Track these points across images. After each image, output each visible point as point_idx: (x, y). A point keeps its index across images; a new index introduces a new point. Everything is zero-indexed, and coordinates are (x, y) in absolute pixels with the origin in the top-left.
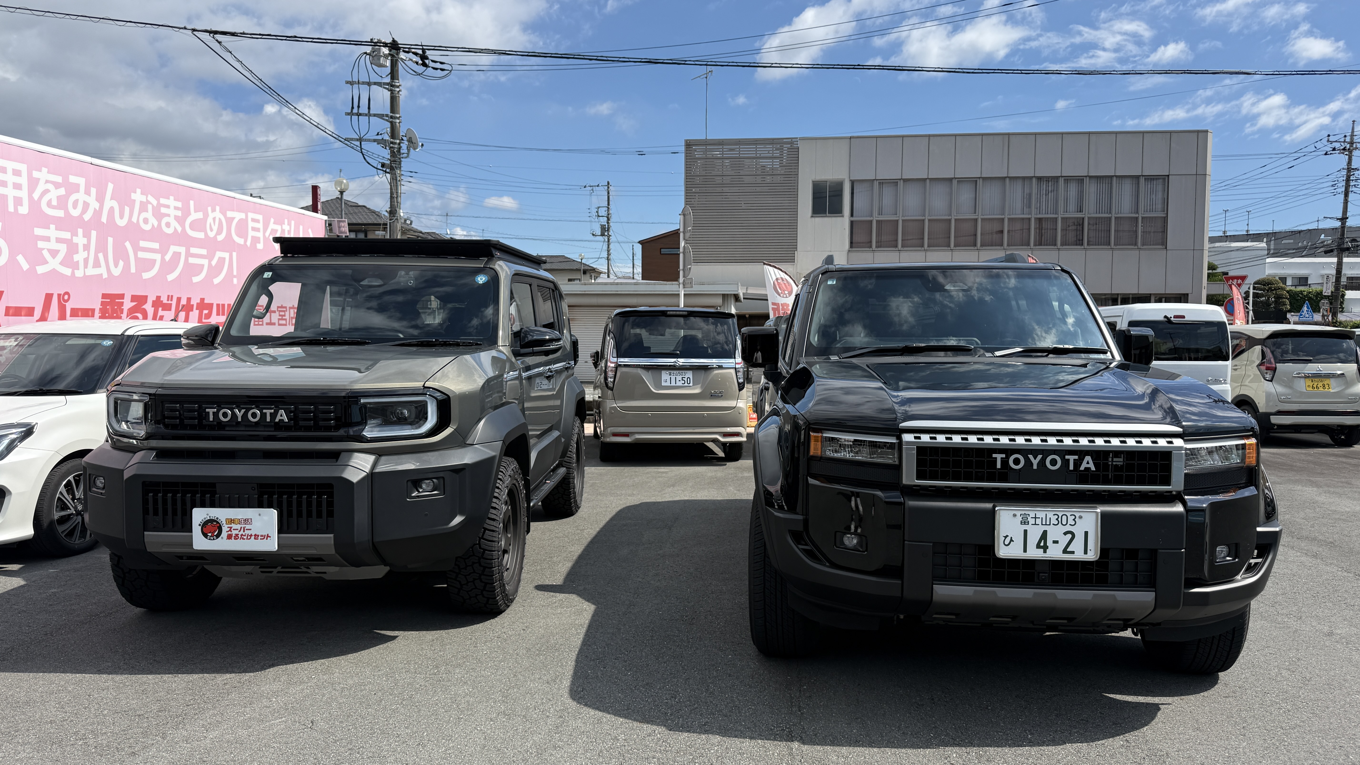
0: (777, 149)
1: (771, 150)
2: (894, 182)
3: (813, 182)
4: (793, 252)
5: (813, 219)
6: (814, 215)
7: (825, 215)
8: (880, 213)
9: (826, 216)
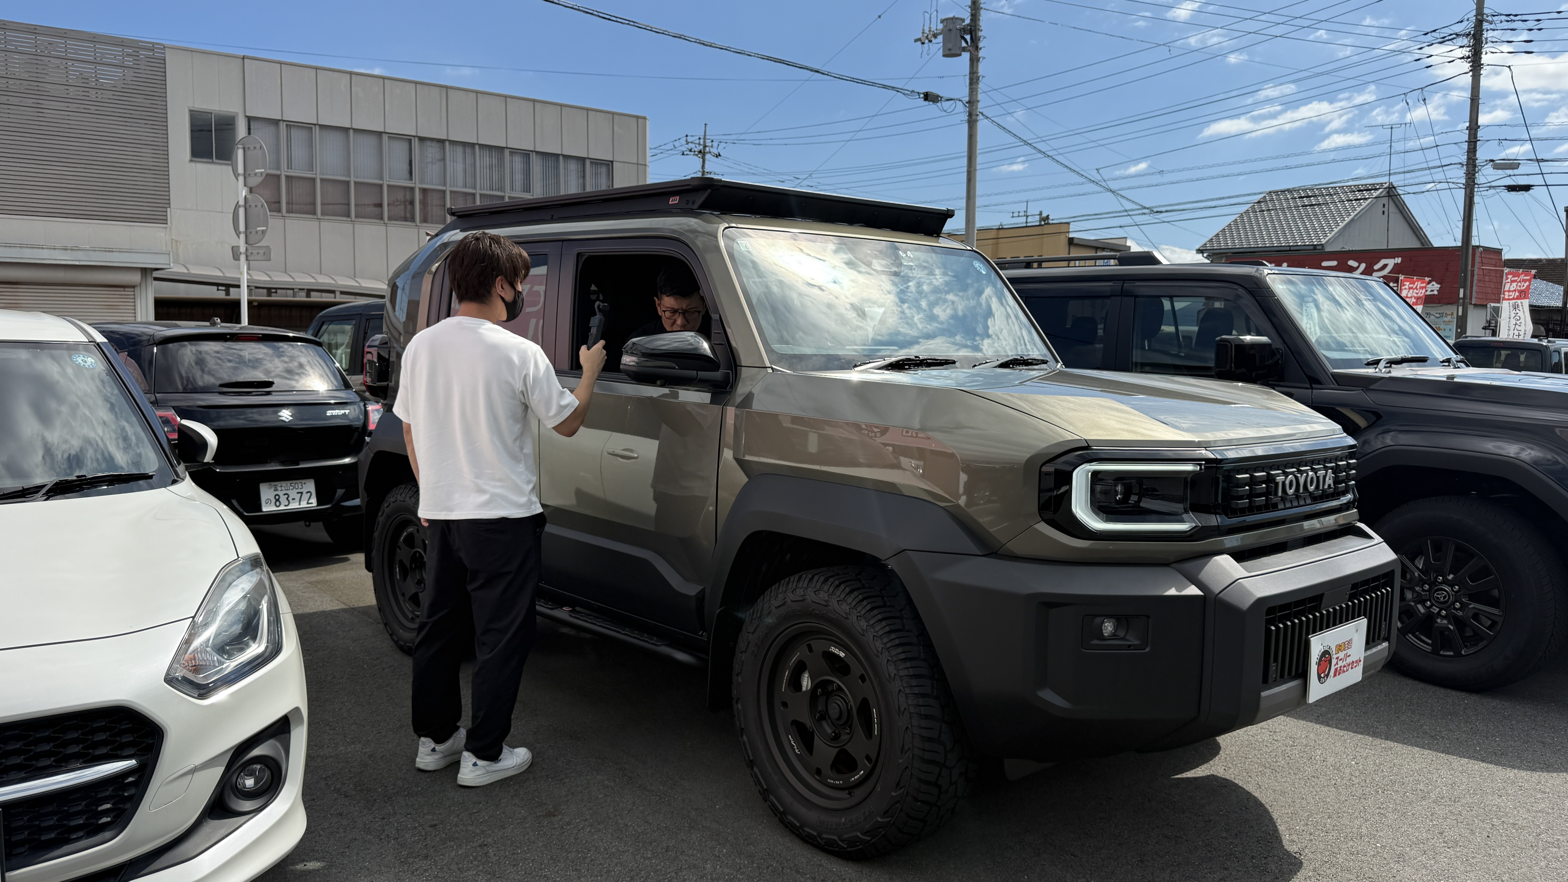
0: (129, 55)
1: (119, 55)
2: (308, 127)
3: (191, 111)
4: (165, 210)
5: (193, 164)
6: (194, 159)
7: (211, 161)
8: (290, 166)
9: (213, 163)
